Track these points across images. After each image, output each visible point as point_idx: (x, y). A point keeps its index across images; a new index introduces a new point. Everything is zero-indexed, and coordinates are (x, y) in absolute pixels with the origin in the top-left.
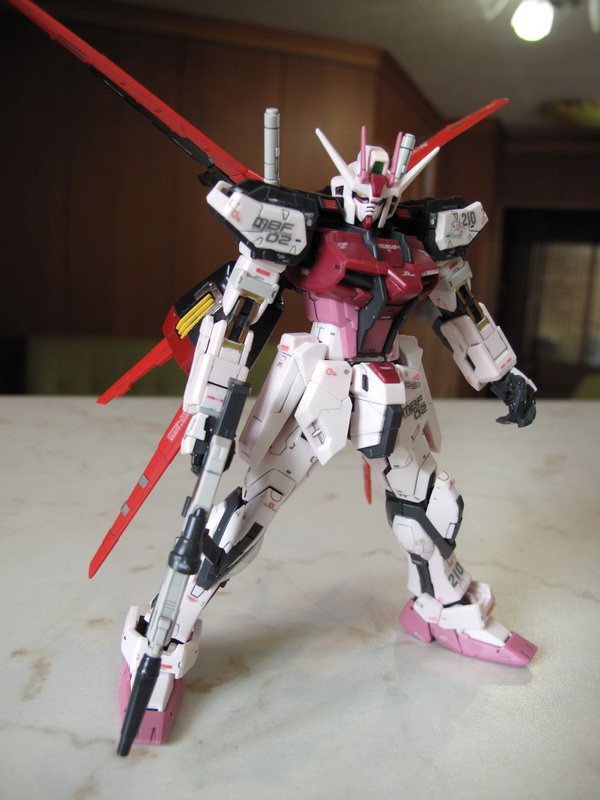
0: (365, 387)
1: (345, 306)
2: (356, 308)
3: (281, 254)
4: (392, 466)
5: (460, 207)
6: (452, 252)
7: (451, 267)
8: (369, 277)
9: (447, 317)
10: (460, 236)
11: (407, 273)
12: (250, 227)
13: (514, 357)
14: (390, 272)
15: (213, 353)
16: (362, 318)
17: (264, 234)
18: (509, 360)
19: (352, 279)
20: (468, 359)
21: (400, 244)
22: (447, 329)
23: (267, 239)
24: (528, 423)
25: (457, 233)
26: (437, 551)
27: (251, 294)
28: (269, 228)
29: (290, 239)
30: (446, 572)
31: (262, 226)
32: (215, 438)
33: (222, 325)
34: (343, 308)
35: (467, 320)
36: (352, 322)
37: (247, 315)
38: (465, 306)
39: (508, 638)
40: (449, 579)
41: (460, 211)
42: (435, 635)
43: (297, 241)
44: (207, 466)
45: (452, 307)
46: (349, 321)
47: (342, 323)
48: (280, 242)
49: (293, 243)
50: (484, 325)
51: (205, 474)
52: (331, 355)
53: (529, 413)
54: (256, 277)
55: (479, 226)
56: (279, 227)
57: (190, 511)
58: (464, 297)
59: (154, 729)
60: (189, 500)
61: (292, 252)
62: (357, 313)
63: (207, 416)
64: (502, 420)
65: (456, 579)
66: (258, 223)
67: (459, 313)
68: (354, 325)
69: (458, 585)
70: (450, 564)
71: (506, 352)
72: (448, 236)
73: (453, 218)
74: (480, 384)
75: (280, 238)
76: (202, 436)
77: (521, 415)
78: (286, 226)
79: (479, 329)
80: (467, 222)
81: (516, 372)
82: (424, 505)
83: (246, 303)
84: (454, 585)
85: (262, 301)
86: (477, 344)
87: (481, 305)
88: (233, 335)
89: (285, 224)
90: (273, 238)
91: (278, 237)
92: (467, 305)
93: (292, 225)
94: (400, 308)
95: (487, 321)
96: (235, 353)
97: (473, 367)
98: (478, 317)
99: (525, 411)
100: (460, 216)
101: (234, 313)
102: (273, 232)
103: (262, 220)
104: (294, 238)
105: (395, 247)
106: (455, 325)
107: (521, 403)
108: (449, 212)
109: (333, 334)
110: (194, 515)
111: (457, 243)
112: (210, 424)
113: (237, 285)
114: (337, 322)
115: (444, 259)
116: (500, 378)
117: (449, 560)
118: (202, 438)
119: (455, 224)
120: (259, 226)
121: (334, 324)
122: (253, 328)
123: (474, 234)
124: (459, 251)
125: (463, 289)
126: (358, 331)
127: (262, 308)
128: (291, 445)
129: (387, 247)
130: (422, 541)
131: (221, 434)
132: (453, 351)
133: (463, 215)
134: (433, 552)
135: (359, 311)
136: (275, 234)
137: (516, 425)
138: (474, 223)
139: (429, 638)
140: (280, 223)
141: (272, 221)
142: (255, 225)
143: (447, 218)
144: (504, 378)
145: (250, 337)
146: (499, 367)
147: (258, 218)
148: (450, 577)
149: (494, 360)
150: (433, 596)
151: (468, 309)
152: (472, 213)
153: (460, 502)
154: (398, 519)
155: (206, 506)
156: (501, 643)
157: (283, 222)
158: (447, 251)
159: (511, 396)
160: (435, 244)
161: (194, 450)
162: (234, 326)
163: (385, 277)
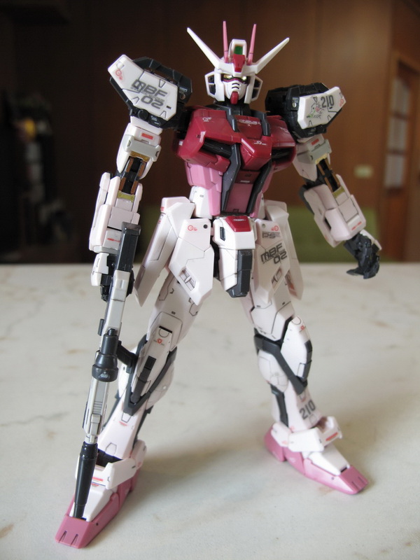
0: (223, 237)
1: (211, 170)
2: (220, 173)
3: (154, 116)
4: (256, 306)
5: (320, 92)
6: (312, 130)
7: (313, 143)
8: (228, 145)
9: (309, 185)
10: (319, 116)
11: (258, 142)
12: (130, 86)
13: (364, 221)
14: (243, 141)
15: (110, 204)
16: (225, 182)
17: (141, 95)
18: (360, 223)
19: (212, 146)
20: (326, 221)
21: (261, 121)
22: (310, 196)
23: (143, 100)
24: (372, 275)
25: (316, 113)
26: (290, 386)
27: (139, 155)
28: (145, 90)
29: (162, 104)
30: (298, 405)
31: (140, 88)
32: (116, 272)
33: (116, 180)
34: (209, 172)
35: (325, 188)
36: (217, 185)
37: (136, 171)
38: (324, 177)
39: (345, 469)
40: (300, 412)
41: (319, 96)
42: (287, 457)
43: (168, 107)
44: (112, 296)
45: (313, 177)
46: (215, 184)
47: (209, 185)
48: (153, 105)
49: (164, 108)
50: (339, 194)
51: (111, 301)
52: (198, 214)
53: (374, 268)
54: (142, 141)
55: (337, 108)
56: (154, 92)
57: (104, 332)
58: (324, 169)
59: (77, 535)
60: (103, 322)
61: (162, 116)
62: (220, 178)
63: (108, 255)
64: (351, 272)
65: (307, 413)
66: (137, 85)
67: (319, 182)
68: (218, 188)
69: (307, 419)
70: (303, 400)
71: (358, 217)
72: (308, 117)
73: (313, 101)
74: (336, 242)
75: (154, 101)
76: (106, 271)
77: (367, 268)
78: (159, 92)
79: (335, 197)
80: (326, 104)
81: (364, 233)
82: (279, 343)
83: (135, 162)
84: (304, 418)
85: (148, 160)
86: (332, 209)
87: (339, 177)
88: (126, 188)
89: (160, 91)
90: (147, 100)
91: (152, 100)
92: (326, 175)
93: (166, 93)
94: (258, 173)
95: (343, 190)
96: (128, 203)
97: (329, 227)
98: (335, 186)
99: (371, 266)
100: (319, 100)
101: (125, 170)
102: (148, 95)
103: (140, 83)
104: (166, 104)
105: (255, 123)
106: (317, 192)
107: (367, 259)
108: (309, 97)
109: (202, 196)
110: (107, 334)
111: (316, 122)
112: (111, 261)
113: (126, 148)
114: (204, 183)
115: (307, 136)
116: (351, 237)
117: (302, 395)
118: (107, 272)
119: (315, 106)
120: (137, 88)
121: (202, 186)
122: (142, 182)
123: (333, 115)
124: (320, 129)
125: (323, 163)
126: (222, 193)
127: (149, 165)
128: (171, 291)
129: (248, 122)
130: (277, 374)
131: (121, 269)
132: (313, 214)
133: (322, 98)
134: (287, 385)
135: (223, 176)
136: (149, 97)
137: (362, 277)
138: (333, 105)
139: (282, 458)
140: (156, 89)
141: (149, 86)
142: (134, 85)
143: (307, 102)
144: (354, 238)
145: (139, 190)
146: (351, 228)
147: (138, 81)
148: (302, 410)
149: (347, 222)
150: (287, 425)
151: (326, 179)
152: (331, 96)
153: (309, 346)
154: (262, 353)
155: (116, 327)
156: (338, 473)
157: (158, 88)
158: (308, 130)
159: (359, 254)
160: (297, 124)
161: (102, 283)
162: (126, 181)
163: (239, 145)
